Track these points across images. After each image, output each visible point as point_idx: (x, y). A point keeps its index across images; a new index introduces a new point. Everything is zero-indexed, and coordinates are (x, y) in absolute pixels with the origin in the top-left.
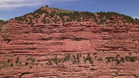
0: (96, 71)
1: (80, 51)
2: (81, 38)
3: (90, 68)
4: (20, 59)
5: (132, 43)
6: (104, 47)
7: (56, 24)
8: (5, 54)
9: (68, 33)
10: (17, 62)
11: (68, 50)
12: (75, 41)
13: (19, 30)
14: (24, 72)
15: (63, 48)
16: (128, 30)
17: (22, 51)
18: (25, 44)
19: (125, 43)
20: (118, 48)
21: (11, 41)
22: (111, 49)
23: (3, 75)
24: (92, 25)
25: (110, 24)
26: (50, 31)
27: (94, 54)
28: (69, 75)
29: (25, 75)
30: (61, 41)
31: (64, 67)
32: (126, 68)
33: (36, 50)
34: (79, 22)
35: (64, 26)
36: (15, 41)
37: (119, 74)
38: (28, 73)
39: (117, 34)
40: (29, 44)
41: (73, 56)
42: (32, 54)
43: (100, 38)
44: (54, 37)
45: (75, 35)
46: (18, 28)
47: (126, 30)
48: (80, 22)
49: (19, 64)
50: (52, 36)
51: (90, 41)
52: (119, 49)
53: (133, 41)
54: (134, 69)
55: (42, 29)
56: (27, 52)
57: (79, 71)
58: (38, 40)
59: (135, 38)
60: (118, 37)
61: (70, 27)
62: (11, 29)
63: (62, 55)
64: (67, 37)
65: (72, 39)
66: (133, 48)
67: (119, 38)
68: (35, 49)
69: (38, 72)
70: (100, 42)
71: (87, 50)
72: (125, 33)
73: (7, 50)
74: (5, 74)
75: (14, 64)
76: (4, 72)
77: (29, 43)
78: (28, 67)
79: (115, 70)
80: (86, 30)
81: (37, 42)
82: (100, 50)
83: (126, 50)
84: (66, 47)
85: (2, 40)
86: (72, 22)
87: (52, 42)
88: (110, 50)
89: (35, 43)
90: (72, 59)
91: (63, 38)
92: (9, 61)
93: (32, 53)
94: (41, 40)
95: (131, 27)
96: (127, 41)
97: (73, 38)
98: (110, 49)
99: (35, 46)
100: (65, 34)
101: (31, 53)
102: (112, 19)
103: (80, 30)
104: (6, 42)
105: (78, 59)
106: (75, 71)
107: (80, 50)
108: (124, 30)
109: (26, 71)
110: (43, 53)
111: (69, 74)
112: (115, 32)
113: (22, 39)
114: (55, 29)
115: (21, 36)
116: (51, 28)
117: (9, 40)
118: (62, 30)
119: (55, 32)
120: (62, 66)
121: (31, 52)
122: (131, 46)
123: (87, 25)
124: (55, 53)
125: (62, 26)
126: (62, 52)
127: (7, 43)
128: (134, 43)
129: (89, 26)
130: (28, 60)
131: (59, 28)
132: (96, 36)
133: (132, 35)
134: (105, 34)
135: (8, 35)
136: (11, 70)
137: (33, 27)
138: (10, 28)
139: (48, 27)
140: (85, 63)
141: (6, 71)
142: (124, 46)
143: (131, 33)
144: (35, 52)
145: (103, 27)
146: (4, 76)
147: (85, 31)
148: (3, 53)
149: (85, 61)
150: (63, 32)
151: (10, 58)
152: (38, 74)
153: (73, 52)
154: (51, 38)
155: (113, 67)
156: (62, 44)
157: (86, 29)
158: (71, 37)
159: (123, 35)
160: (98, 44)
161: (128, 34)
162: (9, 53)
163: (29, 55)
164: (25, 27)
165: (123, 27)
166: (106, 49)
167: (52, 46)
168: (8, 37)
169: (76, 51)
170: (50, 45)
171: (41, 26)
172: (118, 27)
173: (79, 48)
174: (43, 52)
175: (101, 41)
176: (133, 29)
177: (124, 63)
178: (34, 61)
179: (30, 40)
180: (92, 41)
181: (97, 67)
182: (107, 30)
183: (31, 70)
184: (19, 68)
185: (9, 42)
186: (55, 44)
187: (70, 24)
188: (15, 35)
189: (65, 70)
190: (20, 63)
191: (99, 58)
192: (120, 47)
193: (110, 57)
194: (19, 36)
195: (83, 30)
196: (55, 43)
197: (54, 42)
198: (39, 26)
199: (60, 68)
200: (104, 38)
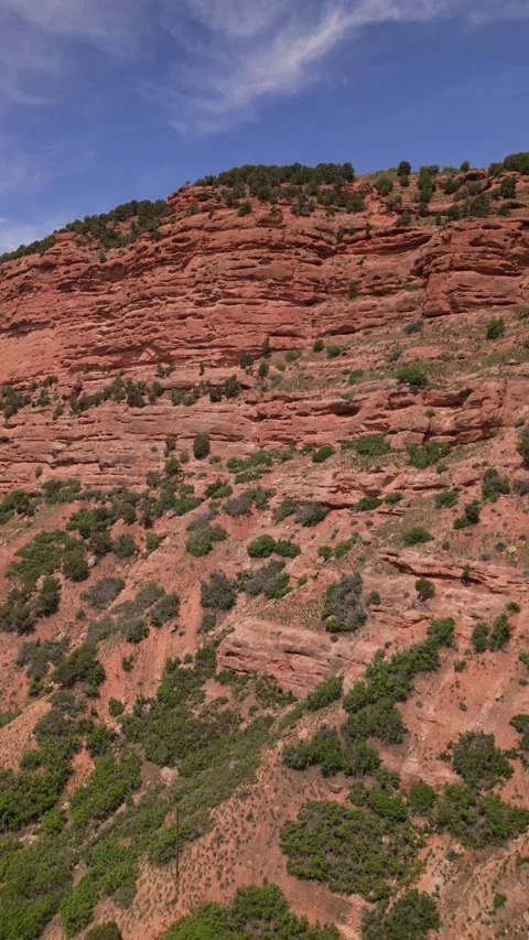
2: (24, 323)
5: (194, 315)
6: (94, 352)
12: (14, 339)
16: (183, 249)
19: (161, 319)
20: (139, 350)
24: (60, 260)
39: (138, 281)
43: (86, 311)
47: (173, 250)
51: (53, 333)
52: (144, 356)
53: (200, 304)
59: (209, 287)
65: (7, 330)
66: (198, 344)
67: (143, 297)
70: (84, 333)
71: (41, 373)
72: (168, 268)
80: (38, 285)
96: (168, 310)
97: (7, 326)
98: (114, 358)
103: (21, 288)
107: (26, 374)
108: (161, 255)
122: (184, 332)
123: (40, 261)
128: (201, 317)
129: (47, 267)
132: (71, 303)
133: (199, 275)
134: (110, 293)
142: (158, 335)
143: (197, 263)
145: (102, 260)
147: (39, 288)
153: (11, 384)
157: (40, 279)
159: (159, 279)
160: (75, 339)
161: (185, 273)
165: (162, 242)
166: (104, 360)
169: (15, 378)
172: (140, 245)
175: (89, 324)
180: (56, 330)
182: (121, 271)
192: (145, 344)
195: (30, 289)
200: (100, 312)
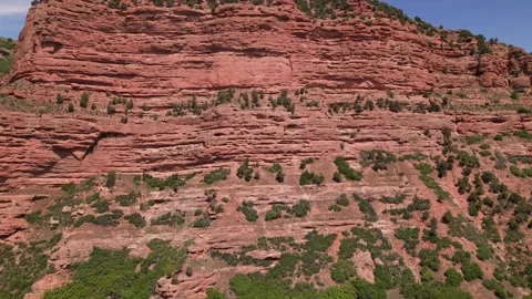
0: (301, 130)
1: (262, 86)
2: (263, 50)
3: (285, 123)
4: (91, 99)
5: (397, 69)
6: (325, 78)
7: (193, 10)
8: (47, 84)
9: (226, 33)
10: (83, 105)
11: (228, 84)
12: (247, 58)
13: (83, 18)
14: (107, 130)
15: (213, 76)
16: (387, 35)
17: (94, 79)
18: (104, 61)
19: (379, 67)
20: (360, 81)
21: (63, 50)
22: (344, 83)
23: (49, 129)
24: (293, 16)
25: (341, 19)
26: (174, 27)
27: (296, 94)
28: (232, 136)
29: (108, 139)
30: (208, 58)
31: (218, 116)
32: (377, 123)
33: (135, 79)
34: (257, 7)
35: (216, 14)
36: (74, 51)
37: (359, 137)
38: (116, 135)
39: (360, 44)
40: (113, 63)
41: (241, 95)
42: (125, 90)
43: (314, 52)
44: (185, 45)
45: (247, 41)
46: (81, 12)
47: (381, 34)
48: (260, 6)
49: (89, 109)
50: (180, 41)
51: (287, 61)
52: (363, 84)
53: (399, 64)
54: (398, 126)
55: (153, 22)
56: (110, 85)
57: (258, 127)
58: (141, 52)
59: (404, 57)
60: (361, 52)
61: (234, 18)
62: (63, 14)
63: (210, 95)
64: (224, 46)
65: (239, 51)
66: (399, 83)
67: (365, 54)
68: (132, 75)
69: (145, 135)
70: (315, 65)
71: (278, 84)
72: (379, 42)
73: (51, 72)
74: (54, 129)
75: (77, 108)
76: (53, 124)
77: (114, 59)
78: (117, 118)
79: (349, 130)
80: (276, 28)
81: (138, 57)
82: (315, 85)
83: (380, 87)
84: (220, 74)
85: (35, 45)
86: (237, 5)
87: (182, 59)
88: (339, 87)
89: (131, 62)
90: (239, 101)
91: (215, 49)
92: (60, 101)
93: (124, 87)
94: (148, 52)
95: (395, 29)
96: (383, 63)
97: (240, 48)
98: (339, 83)
99: (132, 67)
100: (218, 36)
101: (121, 89)
102: (347, 7)
103: (261, 27)
104: (47, 49)
105: (255, 100)
106: (246, 127)
107: (262, 83)
108: (377, 34)
109: (111, 128)
110: (155, 90)
111: (232, 133)
112: (353, 38)
113: (93, 46)
114: (188, 24)
115: (91, 37)
116: (178, 20)
117: (58, 46)
118: (211, 25)
119: (190, 32)
120: (213, 114)
121: (120, 86)
122: (392, 76)
123: (280, 14)
124: (191, 92)
125: (210, 16)
126: (209, 89)
127: (50, 52)
128: (401, 70)
129: (285, 19)
130: (114, 103)
131: (200, 21)
132: (305, 46)
133: (396, 50)
134: (327, 45)
135: (53, 30)
136: (70, 119)
137: (123, 15)
138: (58, 10)
139: (169, 17)
140: (273, 110)
141: (56, 121)
142: (377, 75)
143: (394, 43)
144: (131, 86)
145: (322, 25)
146: (52, 132)
147: (275, 30)
148: (41, 81)
149: (274, 106)
150: (212, 32)
151: (63, 94)
152: (145, 141)
153: (242, 88)
154: (179, 48)
155: (344, 123)
156: (209, 65)
157: (278, 25)
158: (234, 47)
159: (375, 47)
160: (308, 68)
161: (388, 47)
162: (58, 83)
163: (114, 93)
164: (101, 14)
165: (373, 27)
166: (330, 83)
167: (181, 72)
168: (54, 35)
169: (248, 84)
170: (176, 68)
171: (149, 11)
172: (361, 25)
173: (258, 78)
174: (156, 87)
175: (318, 60)
176: (401, 34)
177: (373, 112)
178: (131, 106)
179: (115, 50)
180: (292, 59)
181: (305, 120)
182: (334, 34)
183: (125, 129)
184: (91, 117)
185: (55, 51)
186: (189, 64)
187: (231, 9)
188: (73, 33)
189: (222, 125)
190: (93, 108)
191: (309, 101)
192: (366, 79)
193: (338, 101)
194: (86, 38)
195: (269, 29)
196: (190, 62)
197: (188, 59)
198: (143, 12)
199: (206, 121)
200: (324, 55)
